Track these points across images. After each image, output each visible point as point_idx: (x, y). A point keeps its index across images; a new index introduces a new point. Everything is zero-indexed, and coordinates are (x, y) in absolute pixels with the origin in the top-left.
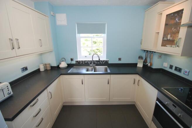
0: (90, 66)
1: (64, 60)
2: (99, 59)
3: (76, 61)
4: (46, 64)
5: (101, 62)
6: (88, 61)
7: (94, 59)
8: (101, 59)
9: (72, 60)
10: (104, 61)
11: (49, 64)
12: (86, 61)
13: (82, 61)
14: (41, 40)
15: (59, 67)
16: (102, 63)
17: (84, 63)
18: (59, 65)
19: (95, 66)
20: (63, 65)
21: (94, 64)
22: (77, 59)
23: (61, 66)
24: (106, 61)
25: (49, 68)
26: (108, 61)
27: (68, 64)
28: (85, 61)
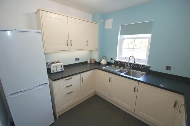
0: (126, 68)
1: (105, 58)
2: (135, 62)
3: (114, 61)
4: (92, 59)
5: (139, 66)
6: (126, 63)
7: (130, 62)
8: (136, 63)
9: (112, 59)
10: (144, 66)
11: (94, 59)
12: (124, 62)
13: (119, 62)
14: (87, 41)
15: (100, 63)
16: (141, 68)
17: (121, 64)
18: (100, 62)
19: (131, 69)
20: (103, 62)
21: (129, 67)
22: (116, 59)
23: (102, 62)
24: (147, 66)
25: (93, 62)
26: (149, 67)
27: (107, 62)
28: (122, 62)
